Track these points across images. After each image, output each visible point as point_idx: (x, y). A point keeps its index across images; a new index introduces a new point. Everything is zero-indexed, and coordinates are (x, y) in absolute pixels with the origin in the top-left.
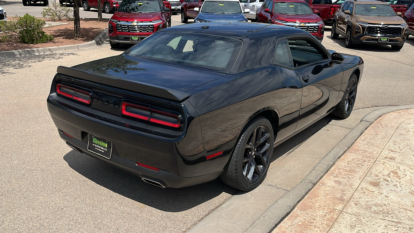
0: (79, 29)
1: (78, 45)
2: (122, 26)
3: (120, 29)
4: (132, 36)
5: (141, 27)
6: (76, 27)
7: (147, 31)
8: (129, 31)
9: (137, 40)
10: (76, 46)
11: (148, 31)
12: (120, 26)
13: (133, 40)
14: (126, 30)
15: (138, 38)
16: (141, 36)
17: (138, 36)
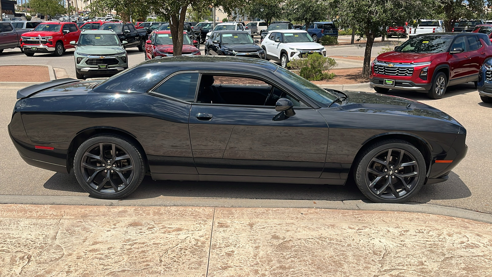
0: (367, 70)
1: (344, 85)
2: (386, 68)
3: (377, 71)
4: (386, 80)
5: (398, 69)
6: (365, 68)
7: (404, 74)
8: (385, 73)
9: (392, 85)
10: (341, 86)
11: (406, 75)
12: (384, 68)
13: (386, 84)
14: (382, 72)
15: (392, 82)
16: (396, 80)
17: (392, 80)
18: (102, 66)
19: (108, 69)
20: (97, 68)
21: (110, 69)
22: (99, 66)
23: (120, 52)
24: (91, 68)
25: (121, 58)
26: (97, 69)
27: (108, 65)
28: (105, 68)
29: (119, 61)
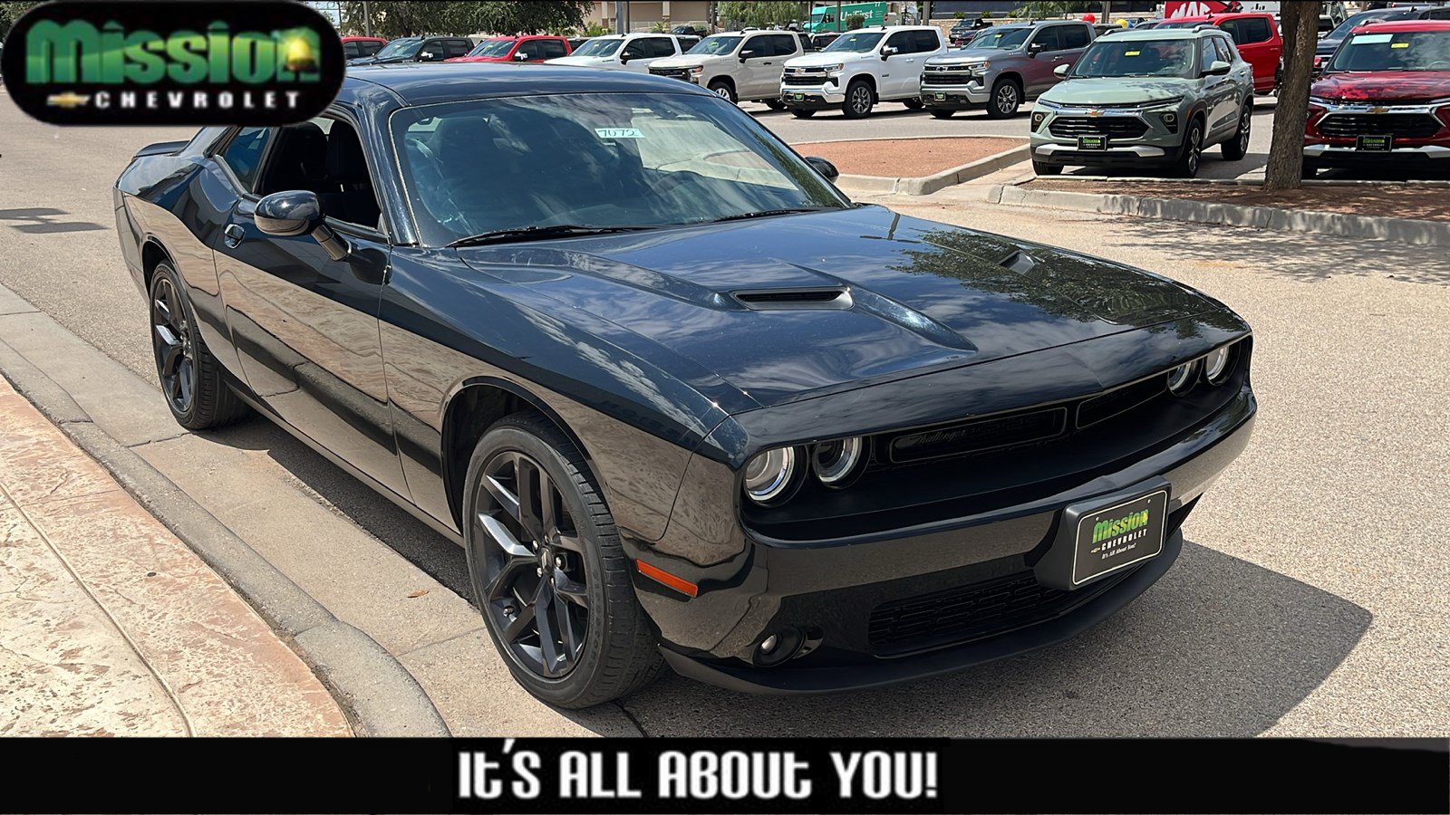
18: (1090, 141)
19: (1109, 150)
20: (1074, 145)
21: (1115, 149)
22: (1081, 139)
23: (1161, 97)
24: (1059, 144)
25: (1161, 118)
26: (1075, 149)
27: (1108, 138)
28: (1099, 148)
29: (1148, 127)
